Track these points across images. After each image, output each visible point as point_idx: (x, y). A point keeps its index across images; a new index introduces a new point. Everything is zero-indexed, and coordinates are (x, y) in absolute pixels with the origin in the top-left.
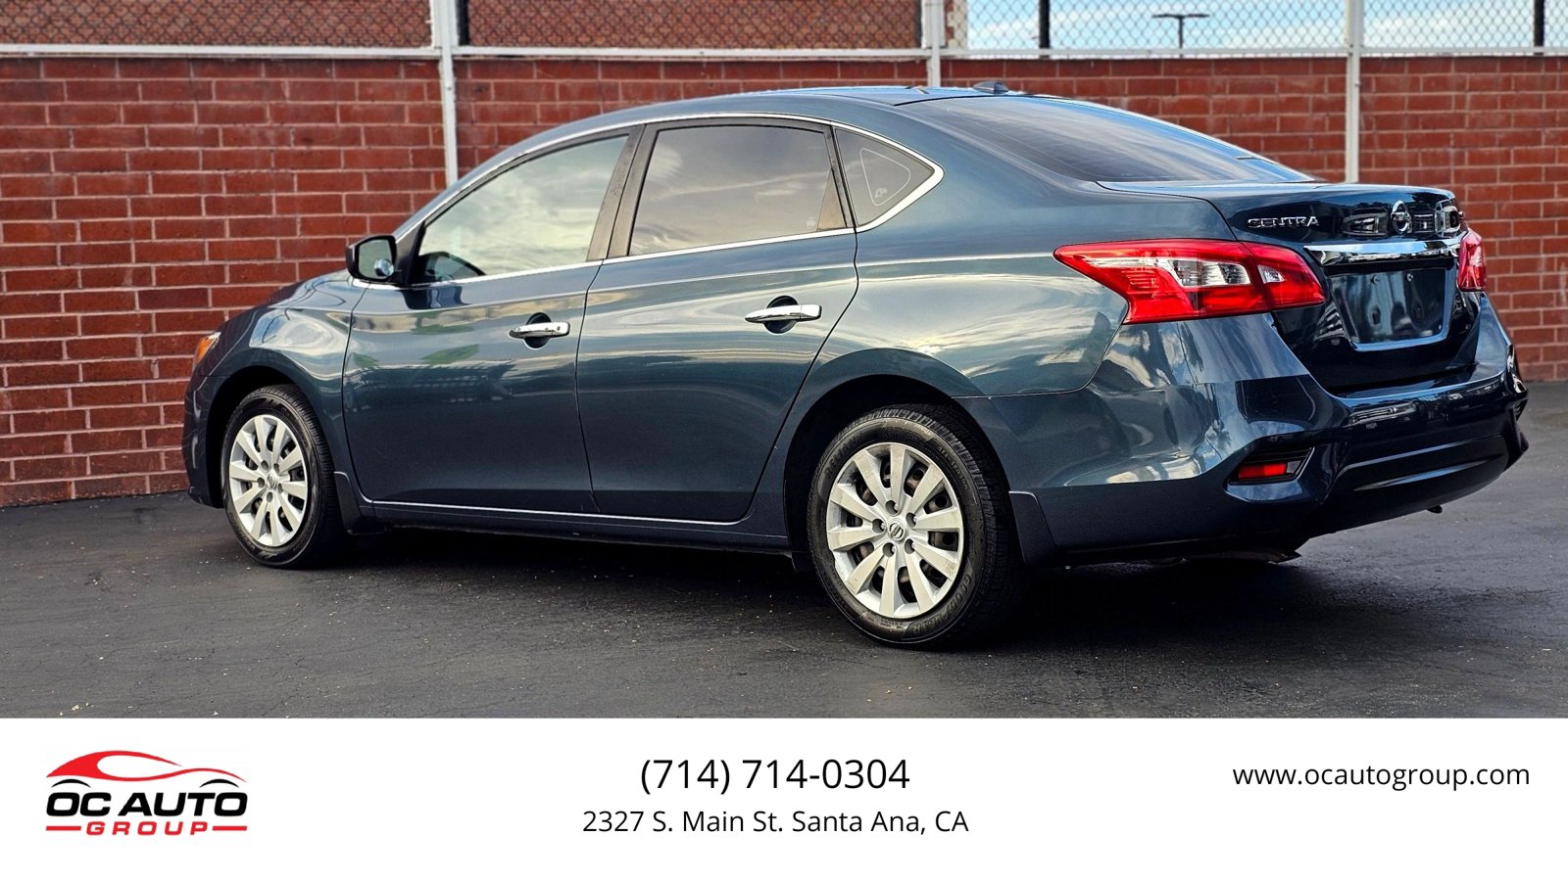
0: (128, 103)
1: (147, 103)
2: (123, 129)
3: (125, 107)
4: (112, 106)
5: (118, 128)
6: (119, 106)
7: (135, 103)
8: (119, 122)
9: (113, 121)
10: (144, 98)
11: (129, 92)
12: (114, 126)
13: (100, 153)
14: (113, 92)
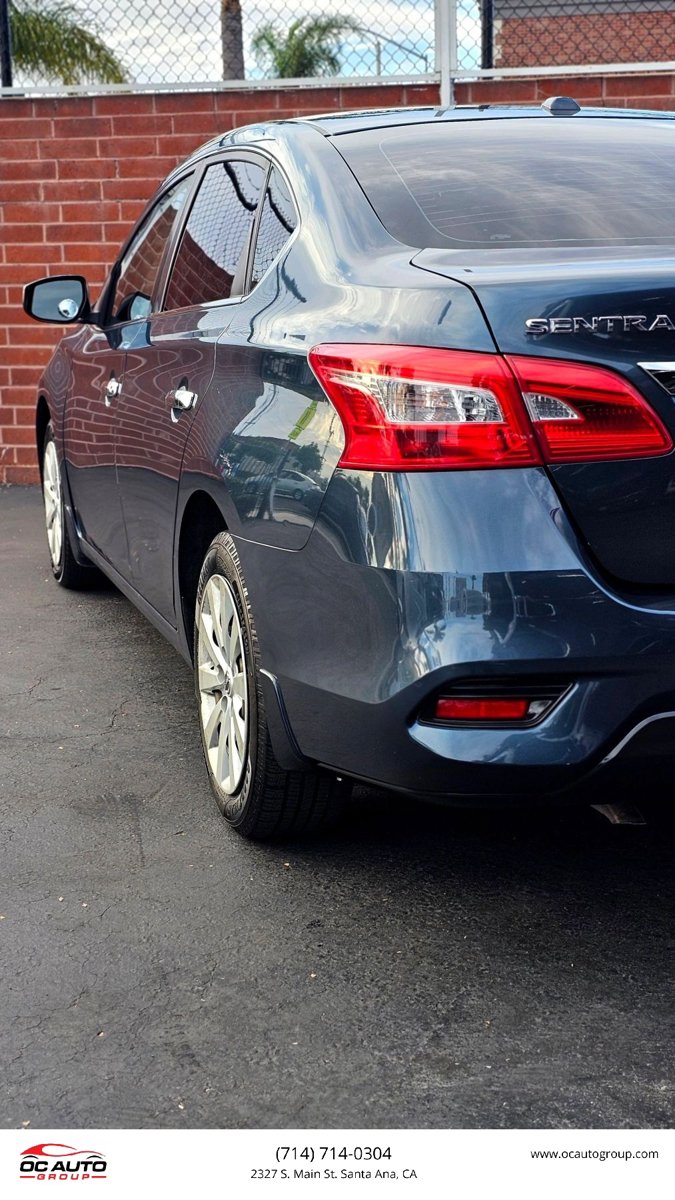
0: (163, 136)
1: (178, 135)
2: (159, 160)
3: (160, 139)
4: (150, 139)
5: (154, 159)
6: (155, 139)
7: (168, 136)
8: (156, 154)
9: (150, 153)
10: (176, 132)
11: (164, 126)
12: (151, 157)
13: (140, 182)
14: (149, 127)
